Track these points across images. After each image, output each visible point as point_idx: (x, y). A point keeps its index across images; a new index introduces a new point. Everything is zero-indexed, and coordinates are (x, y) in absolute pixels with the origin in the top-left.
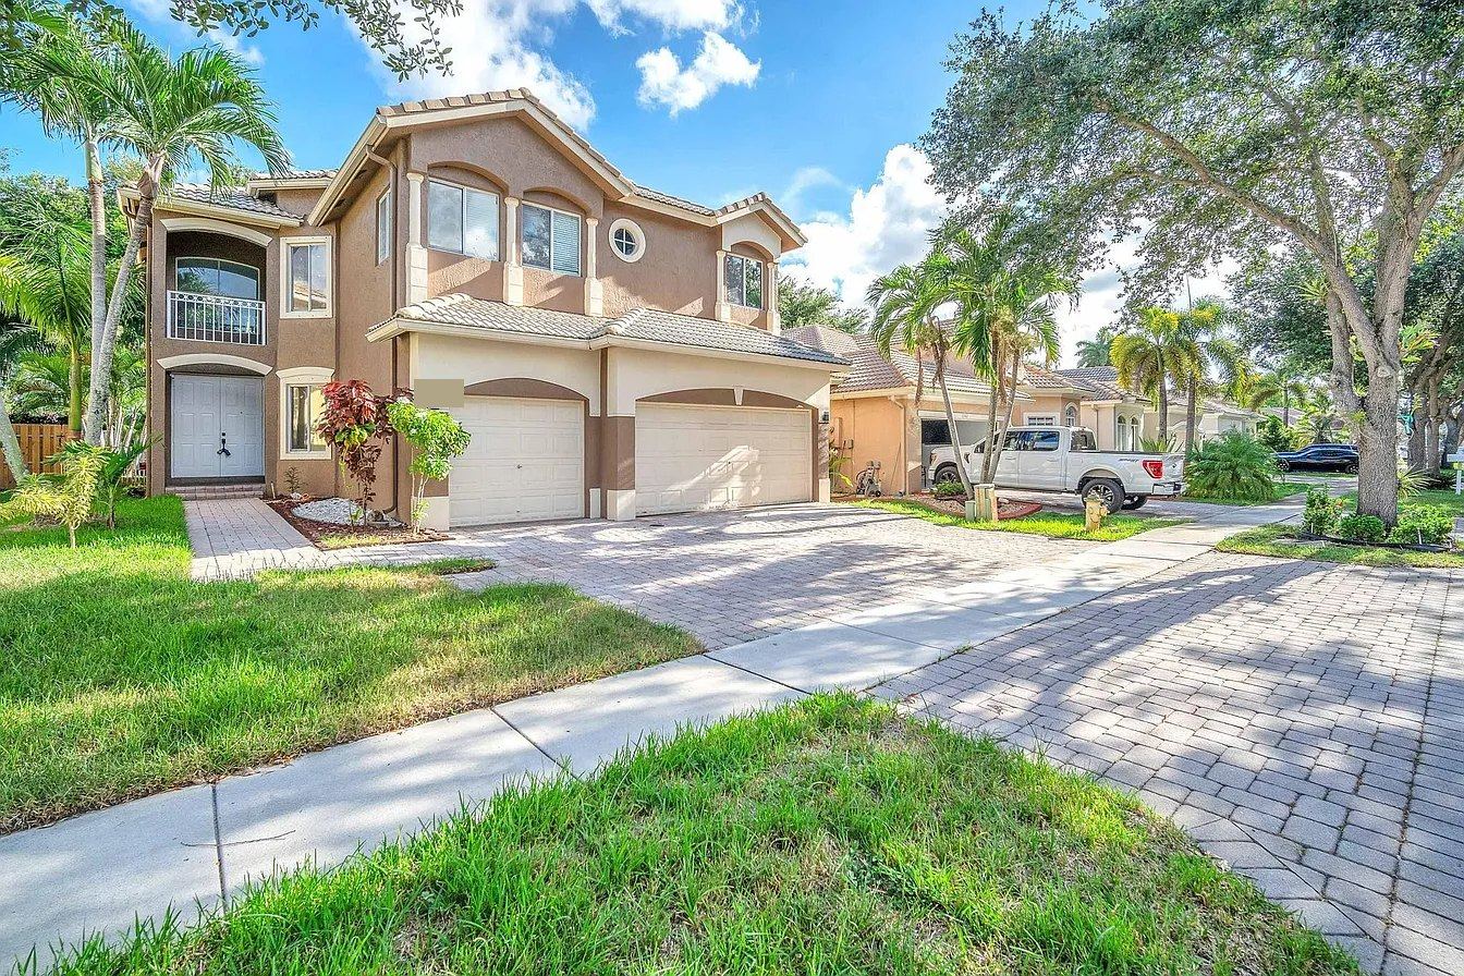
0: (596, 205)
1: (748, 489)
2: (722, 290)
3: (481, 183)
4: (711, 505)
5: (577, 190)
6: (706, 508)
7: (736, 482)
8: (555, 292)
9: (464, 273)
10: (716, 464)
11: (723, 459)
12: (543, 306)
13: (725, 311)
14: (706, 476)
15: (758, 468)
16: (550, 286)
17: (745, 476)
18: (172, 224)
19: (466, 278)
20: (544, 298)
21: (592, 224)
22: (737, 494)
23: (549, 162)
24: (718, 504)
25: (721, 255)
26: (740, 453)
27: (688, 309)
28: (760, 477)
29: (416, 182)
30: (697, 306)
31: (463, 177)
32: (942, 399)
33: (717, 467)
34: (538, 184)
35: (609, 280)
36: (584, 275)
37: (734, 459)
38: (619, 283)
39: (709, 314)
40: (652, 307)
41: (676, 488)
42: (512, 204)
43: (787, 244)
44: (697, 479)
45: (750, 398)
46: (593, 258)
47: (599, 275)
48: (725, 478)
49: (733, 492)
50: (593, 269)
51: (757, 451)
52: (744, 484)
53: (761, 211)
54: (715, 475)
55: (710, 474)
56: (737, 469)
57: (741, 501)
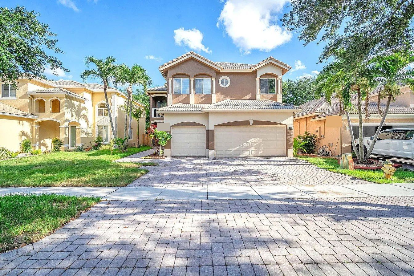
0: (214, 74)
1: (258, 151)
2: (258, 90)
3: (185, 76)
4: (243, 155)
5: (208, 72)
6: (241, 156)
7: (253, 149)
8: (203, 99)
9: (181, 98)
10: (245, 143)
11: (248, 142)
12: (200, 103)
13: (258, 97)
14: (241, 147)
15: (262, 145)
16: (202, 98)
17: (256, 147)
18: (153, 96)
19: (181, 99)
20: (201, 101)
21: (214, 80)
22: (253, 152)
23: (200, 66)
24: (246, 155)
25: (258, 80)
26: (254, 140)
27: (245, 98)
28: (263, 148)
29: (170, 80)
30: (249, 96)
31: (181, 76)
32: (346, 118)
33: (245, 144)
34: (198, 73)
35: (219, 94)
36: (212, 93)
37: (252, 142)
38: (222, 94)
39: (253, 98)
40: (233, 99)
41: (231, 150)
42: (192, 79)
43: (284, 71)
44: (239, 147)
45: (256, 123)
46: (214, 89)
47: (216, 93)
48: (248, 148)
49: (251, 152)
50: (214, 91)
51: (261, 140)
52: (256, 149)
53: (270, 63)
54: (245, 146)
55: (243, 146)
56: (253, 145)
57: (255, 154)
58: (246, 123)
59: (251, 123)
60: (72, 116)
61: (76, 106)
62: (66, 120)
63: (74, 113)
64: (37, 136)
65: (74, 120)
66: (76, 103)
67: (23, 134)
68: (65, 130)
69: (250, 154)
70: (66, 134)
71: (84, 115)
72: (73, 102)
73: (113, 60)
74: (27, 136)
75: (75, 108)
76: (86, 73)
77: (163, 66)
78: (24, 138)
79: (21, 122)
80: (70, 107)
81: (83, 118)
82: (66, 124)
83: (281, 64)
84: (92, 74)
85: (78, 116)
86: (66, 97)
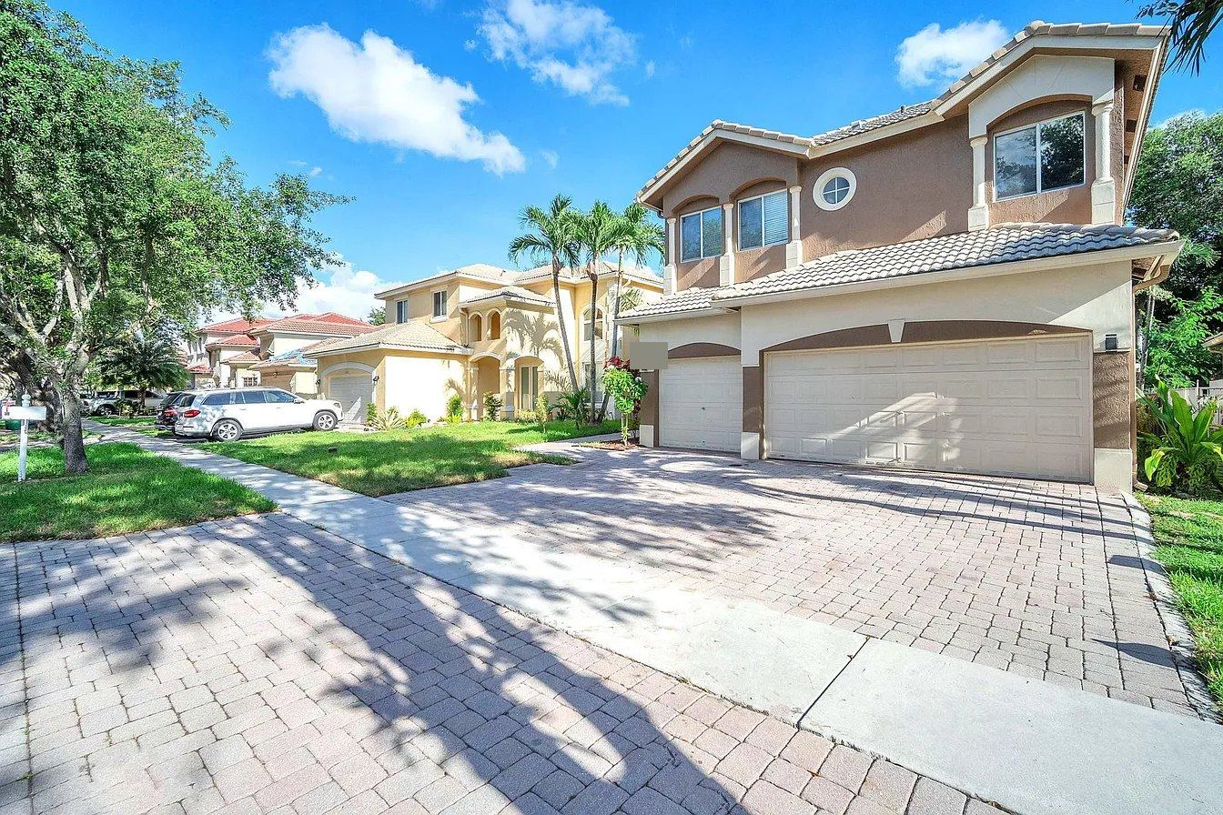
0: (792, 174)
1: (935, 450)
3: (711, 203)
4: (870, 460)
6: (863, 462)
7: (912, 437)
8: (762, 265)
10: (879, 414)
11: (891, 408)
12: (752, 279)
13: (977, 217)
14: (862, 427)
15: (957, 423)
16: (758, 262)
17: (925, 432)
19: (699, 276)
20: (755, 270)
21: (796, 192)
22: (913, 452)
24: (880, 461)
26: (917, 403)
27: (923, 230)
28: (957, 438)
29: (672, 224)
30: (938, 222)
31: (697, 206)
33: (878, 419)
35: (812, 238)
36: (790, 239)
37: (911, 409)
38: (826, 236)
39: (957, 227)
40: (868, 245)
41: (822, 437)
42: (729, 208)
44: (852, 428)
45: (916, 332)
46: (796, 223)
47: (803, 236)
48: (894, 432)
49: (906, 449)
50: (796, 233)
51: (952, 401)
52: (930, 441)
53: (1034, 51)
54: (877, 427)
55: (869, 424)
56: (913, 422)
57: (920, 461)
58: (877, 335)
59: (896, 333)
60: (522, 346)
61: (532, 321)
62: (510, 355)
63: (527, 339)
64: (474, 388)
65: (526, 352)
66: (532, 316)
67: (452, 384)
68: (508, 376)
69: (897, 459)
70: (509, 385)
71: (551, 341)
72: (525, 312)
73: (564, 204)
74: (458, 389)
75: (530, 328)
76: (520, 244)
77: (646, 190)
78: (453, 392)
79: (446, 361)
80: (520, 325)
81: (551, 348)
82: (511, 363)
83: (1099, 33)
84: (532, 244)
85: (538, 342)
86: (510, 304)
